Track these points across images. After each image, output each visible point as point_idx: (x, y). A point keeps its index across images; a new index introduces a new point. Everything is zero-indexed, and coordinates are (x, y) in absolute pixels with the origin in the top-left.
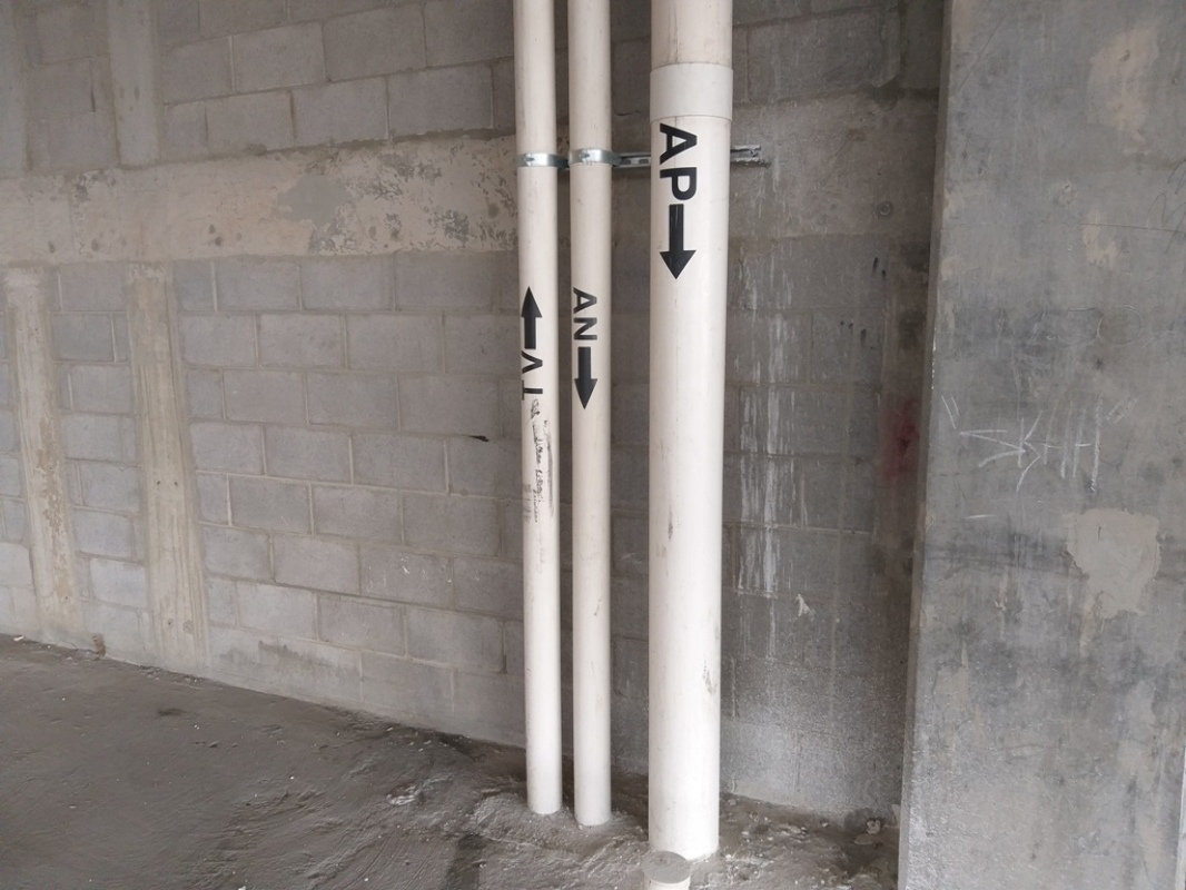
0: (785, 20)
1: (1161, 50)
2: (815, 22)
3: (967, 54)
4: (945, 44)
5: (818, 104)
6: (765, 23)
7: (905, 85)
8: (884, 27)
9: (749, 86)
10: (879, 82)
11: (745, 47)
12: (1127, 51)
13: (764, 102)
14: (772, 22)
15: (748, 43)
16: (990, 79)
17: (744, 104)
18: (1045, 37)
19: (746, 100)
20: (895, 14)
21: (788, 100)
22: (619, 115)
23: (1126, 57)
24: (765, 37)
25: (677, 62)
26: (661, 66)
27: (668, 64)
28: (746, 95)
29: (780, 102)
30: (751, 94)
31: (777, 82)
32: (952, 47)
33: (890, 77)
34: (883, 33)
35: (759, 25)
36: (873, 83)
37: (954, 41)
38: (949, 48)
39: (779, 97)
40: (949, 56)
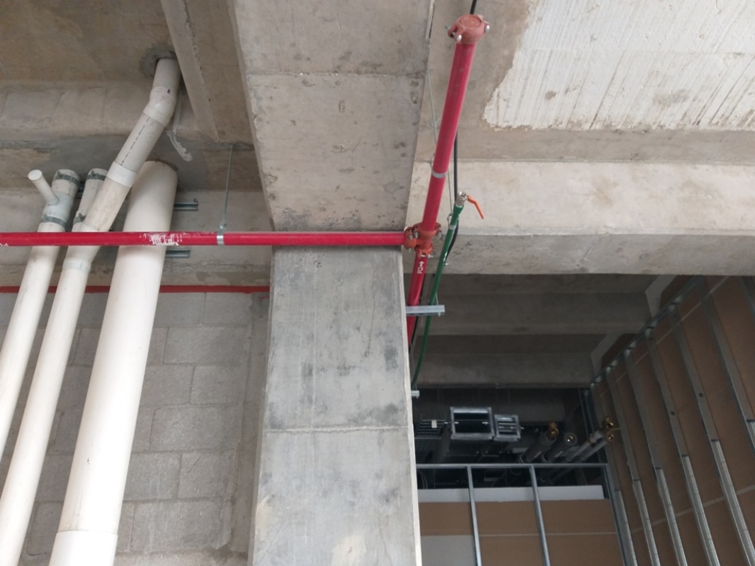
0: (160, 501)
1: (367, 548)
2: (180, 504)
3: (264, 542)
4: (251, 535)
5: (176, 557)
6: (147, 501)
7: (233, 549)
8: (222, 511)
9: (132, 541)
10: (217, 546)
11: (132, 515)
12: (351, 548)
13: (141, 553)
14: (153, 501)
15: (134, 513)
16: (277, 559)
17: (126, 554)
18: (307, 535)
19: (128, 550)
20: (229, 504)
21: (157, 553)
22: (30, 555)
23: (350, 551)
24: (146, 510)
25: (76, 529)
26: (64, 531)
27: (69, 529)
28: (129, 547)
29: (151, 554)
30: (132, 547)
31: (151, 540)
32: (255, 537)
33: (224, 543)
34: (221, 515)
35: (144, 502)
36: (213, 545)
37: (256, 533)
38: (253, 537)
39: (151, 551)
40: (253, 543)
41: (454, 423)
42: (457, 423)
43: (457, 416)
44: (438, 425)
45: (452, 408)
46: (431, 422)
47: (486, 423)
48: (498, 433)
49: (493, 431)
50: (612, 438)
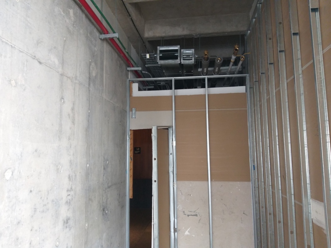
41: (158, 56)
42: (161, 55)
43: (161, 51)
44: (150, 57)
45: (158, 47)
46: (146, 55)
47: (177, 54)
48: (182, 59)
49: (179, 58)
50: (243, 58)
